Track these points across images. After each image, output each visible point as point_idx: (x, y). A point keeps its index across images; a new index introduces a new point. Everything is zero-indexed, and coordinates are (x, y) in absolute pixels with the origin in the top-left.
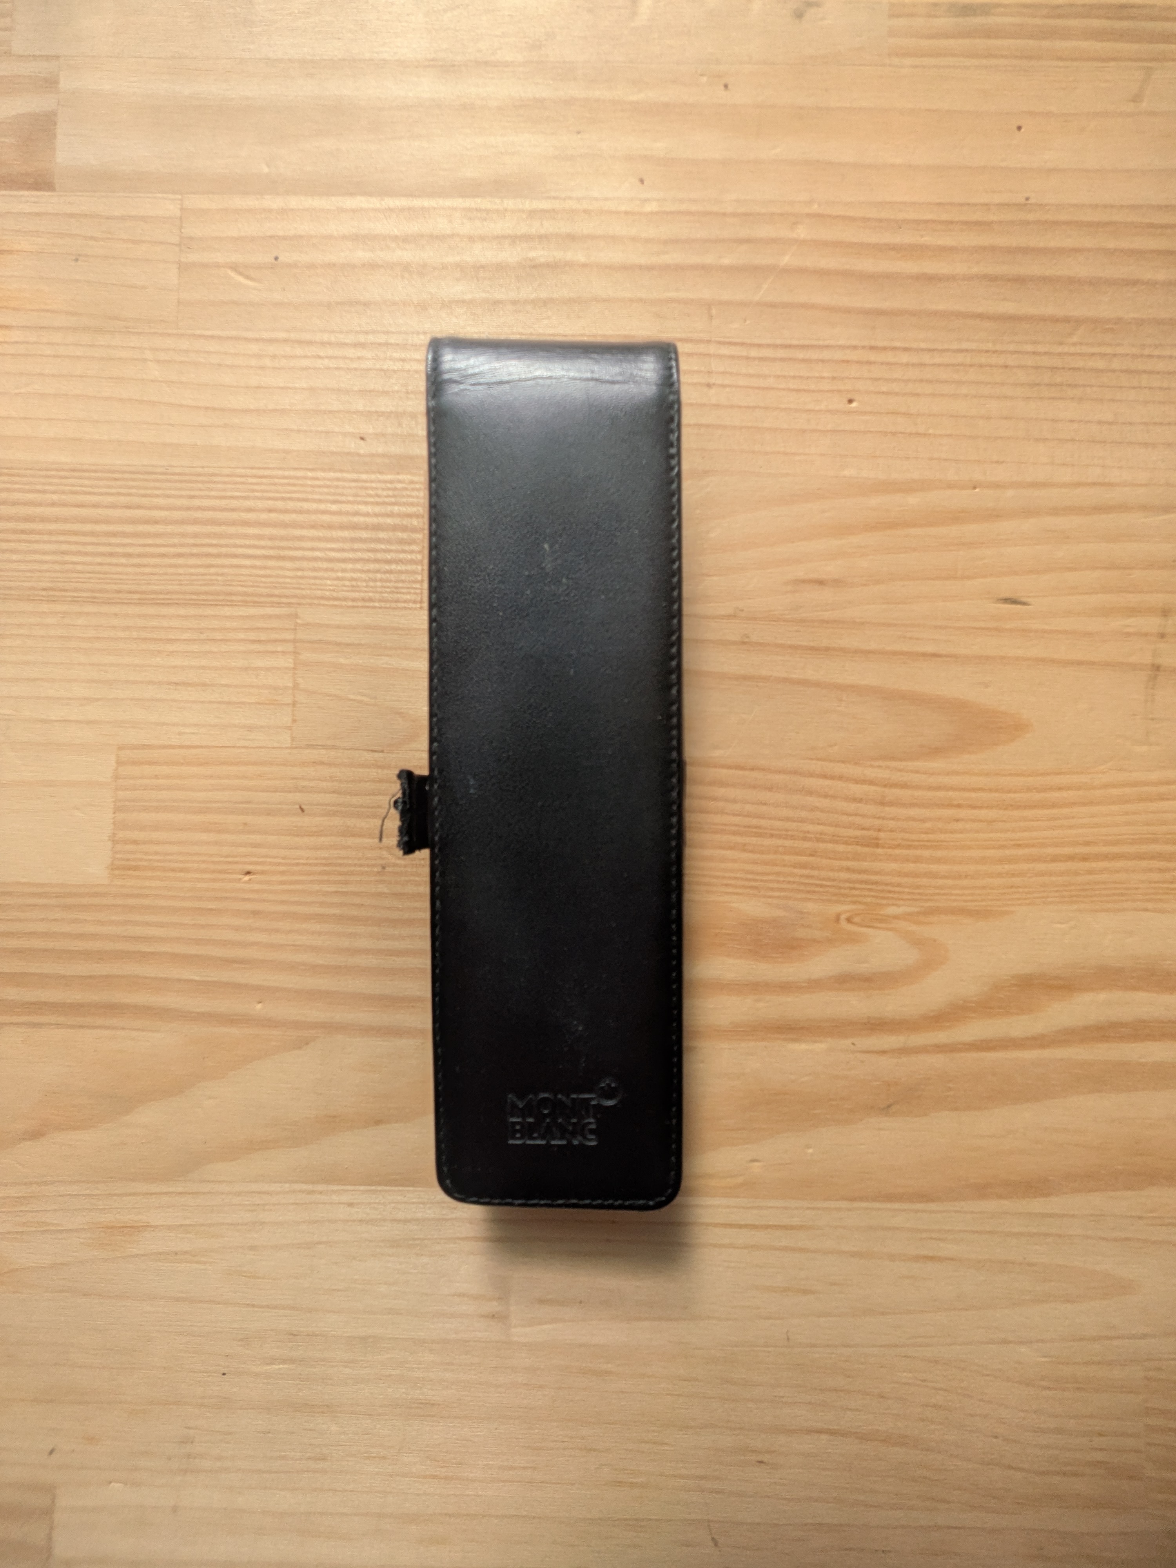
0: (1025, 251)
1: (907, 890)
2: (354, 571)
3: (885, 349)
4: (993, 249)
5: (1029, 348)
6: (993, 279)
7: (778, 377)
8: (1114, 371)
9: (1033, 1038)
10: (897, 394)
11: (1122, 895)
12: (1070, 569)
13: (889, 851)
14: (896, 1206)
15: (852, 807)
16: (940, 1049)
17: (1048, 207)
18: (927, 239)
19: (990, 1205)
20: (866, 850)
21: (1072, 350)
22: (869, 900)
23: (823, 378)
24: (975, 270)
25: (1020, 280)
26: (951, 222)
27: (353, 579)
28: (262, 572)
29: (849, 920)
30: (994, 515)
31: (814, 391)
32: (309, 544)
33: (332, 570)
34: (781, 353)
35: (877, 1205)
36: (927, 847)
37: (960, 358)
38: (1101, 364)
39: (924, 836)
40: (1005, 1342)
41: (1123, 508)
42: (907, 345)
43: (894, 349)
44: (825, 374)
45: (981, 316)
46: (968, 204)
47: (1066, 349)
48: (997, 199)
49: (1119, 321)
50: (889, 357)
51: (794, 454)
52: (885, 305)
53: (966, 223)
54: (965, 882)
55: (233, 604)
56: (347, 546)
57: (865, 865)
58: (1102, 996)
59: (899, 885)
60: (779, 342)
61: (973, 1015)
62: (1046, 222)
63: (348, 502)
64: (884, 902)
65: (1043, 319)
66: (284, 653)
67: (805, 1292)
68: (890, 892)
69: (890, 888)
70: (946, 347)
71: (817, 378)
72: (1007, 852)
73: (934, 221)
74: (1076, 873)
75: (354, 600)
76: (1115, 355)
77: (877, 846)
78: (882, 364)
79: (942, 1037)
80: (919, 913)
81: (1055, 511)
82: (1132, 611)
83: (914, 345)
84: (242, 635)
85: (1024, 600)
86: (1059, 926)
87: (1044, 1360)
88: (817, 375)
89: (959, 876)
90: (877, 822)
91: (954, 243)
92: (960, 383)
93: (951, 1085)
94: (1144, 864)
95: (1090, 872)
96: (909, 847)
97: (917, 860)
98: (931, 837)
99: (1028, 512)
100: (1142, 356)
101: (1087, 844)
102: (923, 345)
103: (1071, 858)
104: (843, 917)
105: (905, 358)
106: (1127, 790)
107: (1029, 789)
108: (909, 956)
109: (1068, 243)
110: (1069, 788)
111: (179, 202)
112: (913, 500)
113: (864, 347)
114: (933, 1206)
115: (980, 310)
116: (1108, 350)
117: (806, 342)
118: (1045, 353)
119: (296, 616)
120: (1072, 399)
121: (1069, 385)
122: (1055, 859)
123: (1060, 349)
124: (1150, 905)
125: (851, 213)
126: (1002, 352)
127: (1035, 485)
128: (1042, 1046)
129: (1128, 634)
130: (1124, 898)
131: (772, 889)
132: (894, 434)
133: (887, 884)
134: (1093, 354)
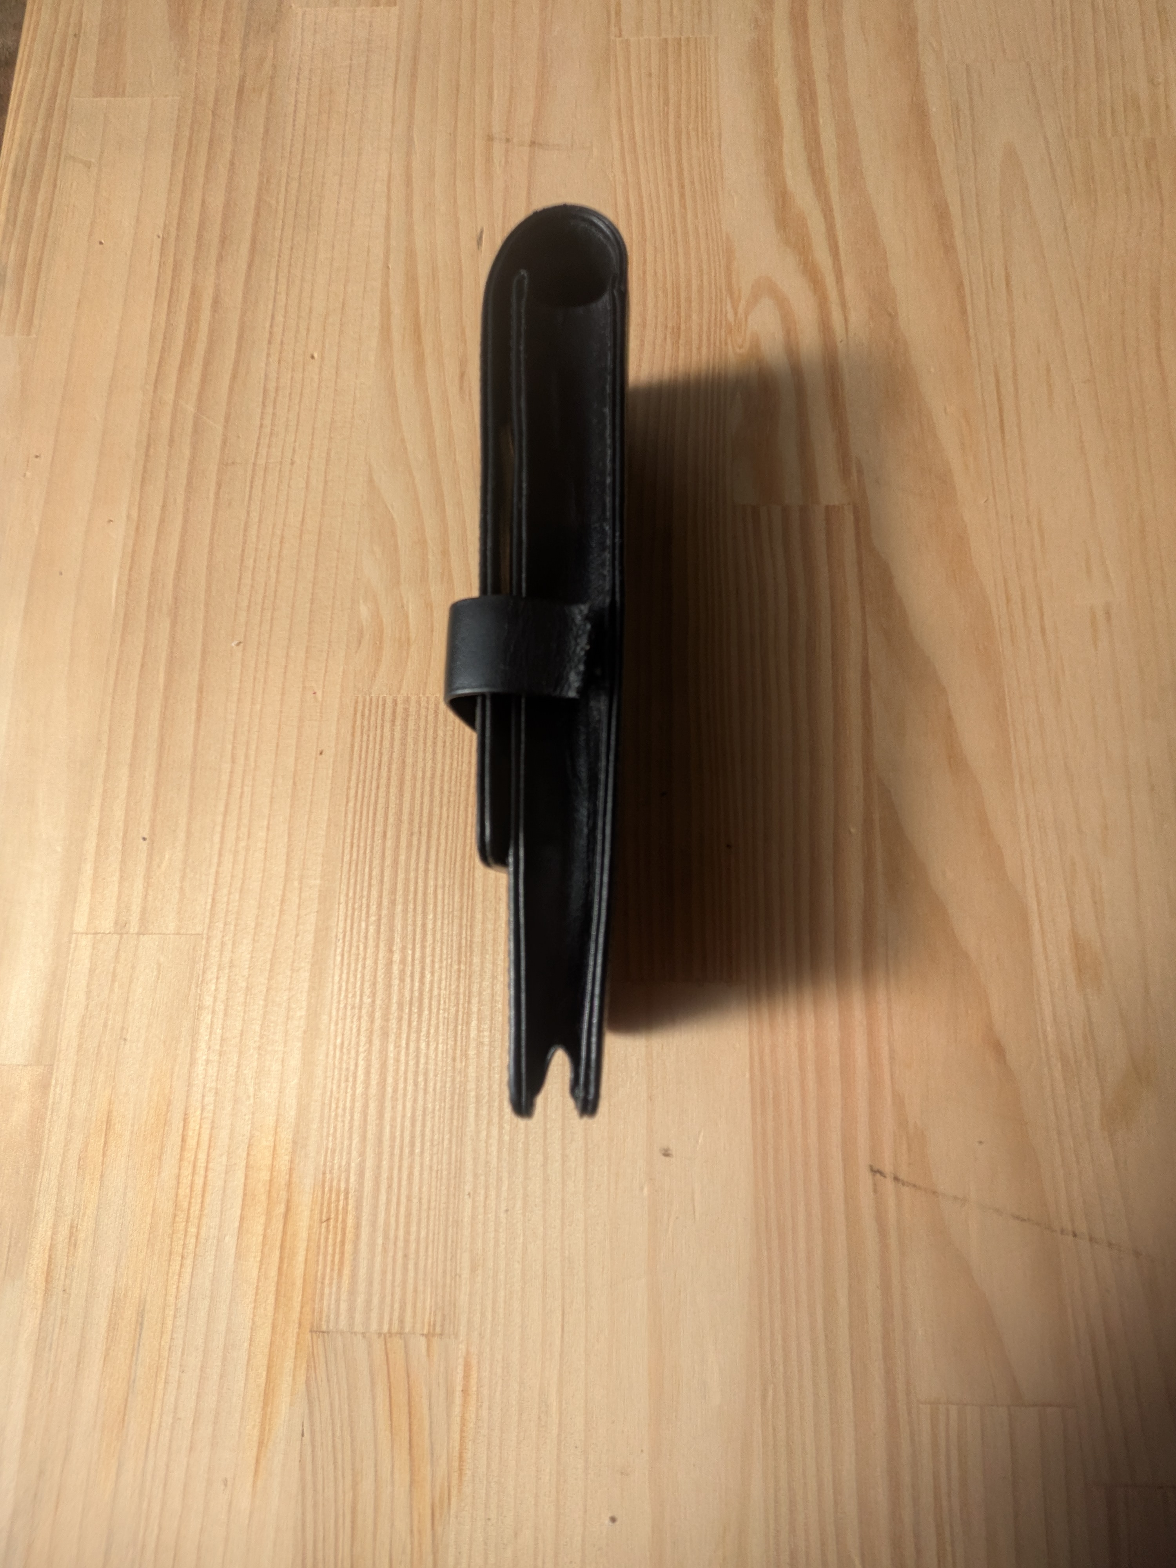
0: (200, 236)
1: (714, 307)
3: (271, 333)
4: (196, 259)
5: (278, 233)
6: (221, 258)
7: (289, 410)
8: (300, 177)
9: (825, 217)
10: (309, 324)
11: (709, 161)
12: (455, 202)
13: (683, 319)
14: (969, 308)
16: (839, 279)
17: (167, 222)
18: (184, 305)
19: (959, 242)
20: (682, 336)
21: (282, 204)
22: (723, 334)
23: (292, 378)
24: (212, 270)
25: (224, 240)
26: (172, 289)
30: (411, 254)
31: (303, 385)
32: (418, 800)
34: (269, 410)
35: (970, 319)
36: (678, 293)
37: (283, 280)
38: (294, 185)
39: (670, 296)
40: (1065, 229)
41: (408, 168)
42: (269, 319)
43: (271, 326)
44: (289, 376)
45: (250, 266)
46: (158, 277)
47: (281, 208)
48: (156, 258)
49: (261, 174)
50: (278, 330)
51: (355, 397)
52: (235, 334)
53: (173, 279)
54: (705, 267)
56: (420, 765)
57: (695, 336)
58: (789, 173)
59: (710, 313)
60: (259, 411)
61: (810, 258)
62: (178, 224)
64: (724, 323)
65: (256, 223)
67: (1048, 370)
68: (716, 319)
69: (713, 318)
70: (273, 291)
71: (291, 382)
72: (679, 239)
73: (170, 302)
74: (694, 191)
76: (288, 176)
77: (679, 328)
78: (283, 335)
79: (830, 280)
80: (732, 298)
81: (409, 212)
82: (489, 160)
83: (270, 313)
85: (479, 232)
86: (736, 203)
87: (1074, 203)
88: (289, 382)
89: (701, 271)
91: (189, 286)
92: (303, 279)
93: (868, 271)
94: (684, 147)
95: (692, 183)
96: (679, 306)
97: (689, 301)
98: (670, 291)
99: (410, 229)
100: (290, 158)
101: (670, 185)
102: (270, 306)
103: (682, 196)
105: (279, 319)
106: (628, 160)
108: (767, 304)
109: (197, 208)
110: (627, 198)
111: (80, 936)
112: (397, 309)
113: (269, 349)
114: (966, 283)
115: (245, 267)
116: (284, 181)
117: (262, 391)
118: (283, 221)
120: (320, 203)
121: (310, 206)
122: (683, 206)
123: (281, 214)
124: (716, 143)
125: (157, 359)
126: (280, 250)
127: (388, 227)
128: (831, 210)
129: (507, 162)
130: (711, 160)
132: (341, 325)
133: (710, 321)
134: (286, 190)
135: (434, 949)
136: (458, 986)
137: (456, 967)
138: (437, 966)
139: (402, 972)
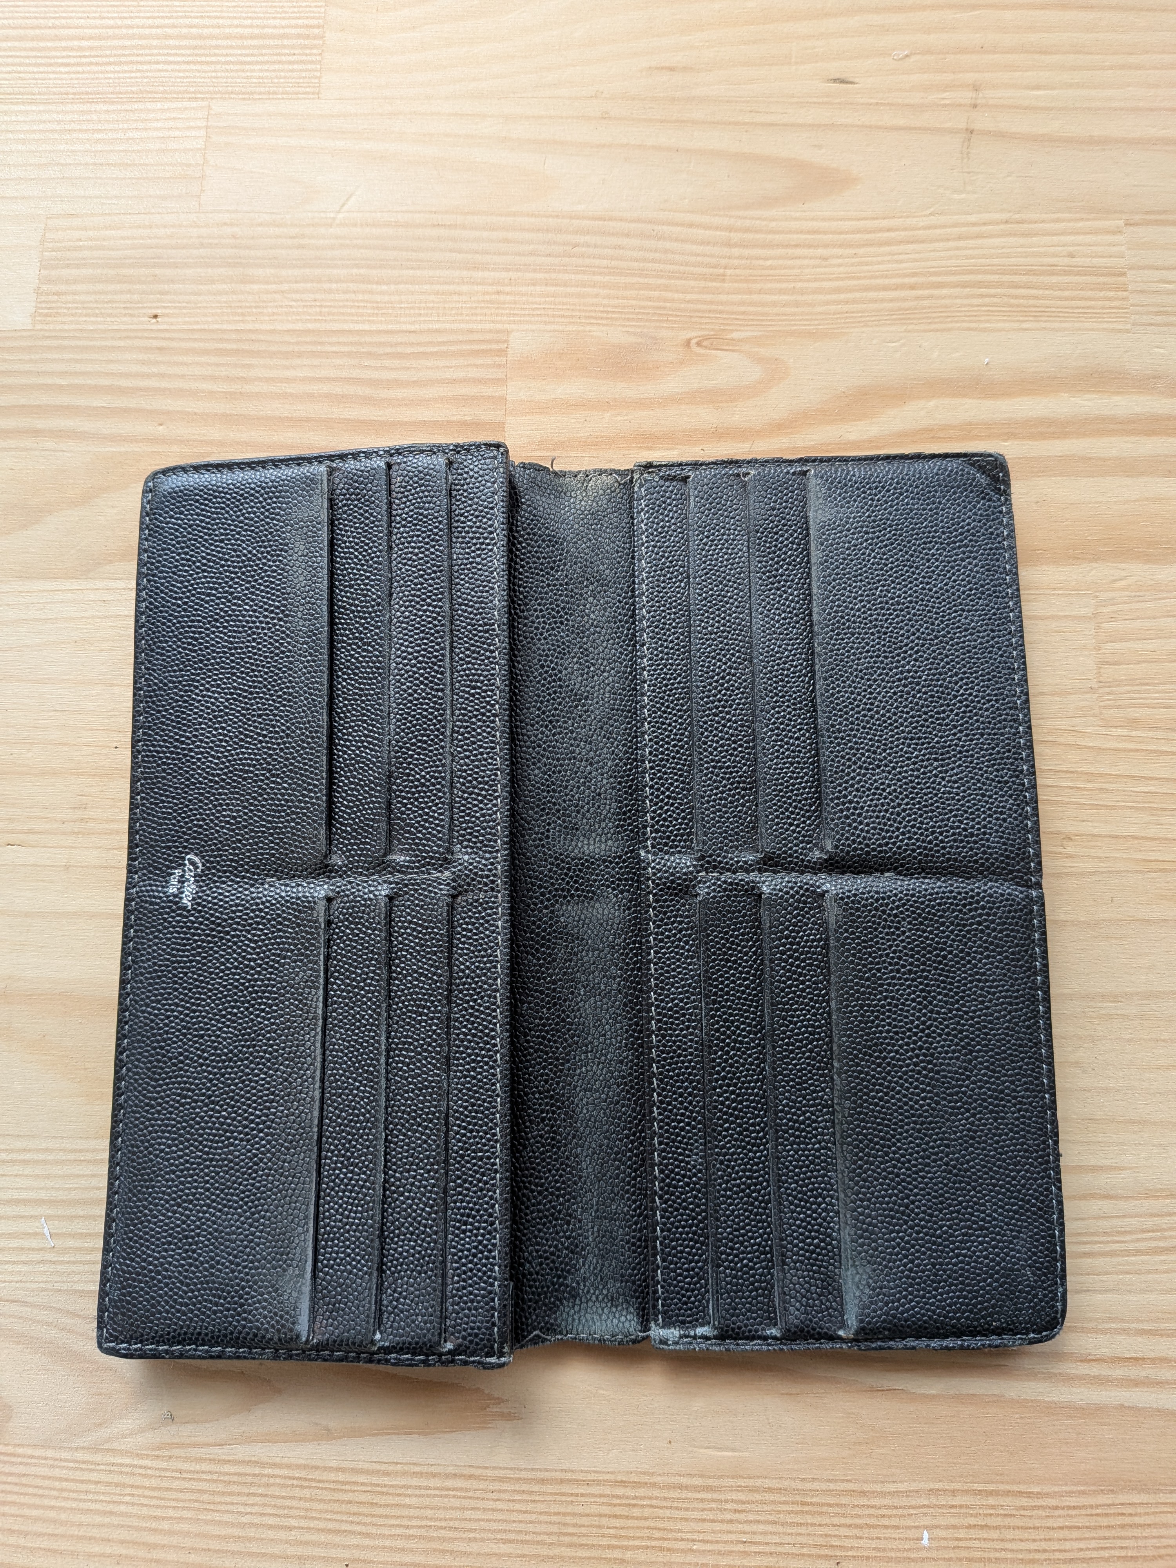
1: (751, 318)
2: (261, 71)
13: (734, 285)
15: (700, 249)
20: (714, 284)
22: (717, 326)
27: (260, 77)
28: (181, 74)
29: (698, 344)
30: (822, 14)
32: (224, 52)
33: (243, 71)
41: (935, 6)
55: (154, 100)
56: (256, 51)
58: (932, 404)
59: (745, 314)
61: (814, 422)
63: (259, 18)
64: (730, 328)
66: (196, 137)
68: (735, 319)
69: (736, 316)
72: (843, 284)
74: (905, 300)
75: (260, 93)
77: (723, 281)
80: (762, 337)
81: (877, 10)
82: (947, 87)
84: (159, 125)
85: (851, 80)
86: (890, 344)
89: (798, 305)
90: (724, 262)
95: (917, 298)
96: (753, 282)
97: (761, 293)
98: (773, 272)
99: (853, 11)
101: (914, 275)
103: (897, 287)
104: (694, 341)
107: (859, 232)
108: (754, 373)
119: (210, 108)
122: (885, 288)
129: (944, 105)
131: (628, 319)
135: (89, 72)
136: (54, 94)
137: (71, 90)
138: (74, 76)
139: (72, 49)
